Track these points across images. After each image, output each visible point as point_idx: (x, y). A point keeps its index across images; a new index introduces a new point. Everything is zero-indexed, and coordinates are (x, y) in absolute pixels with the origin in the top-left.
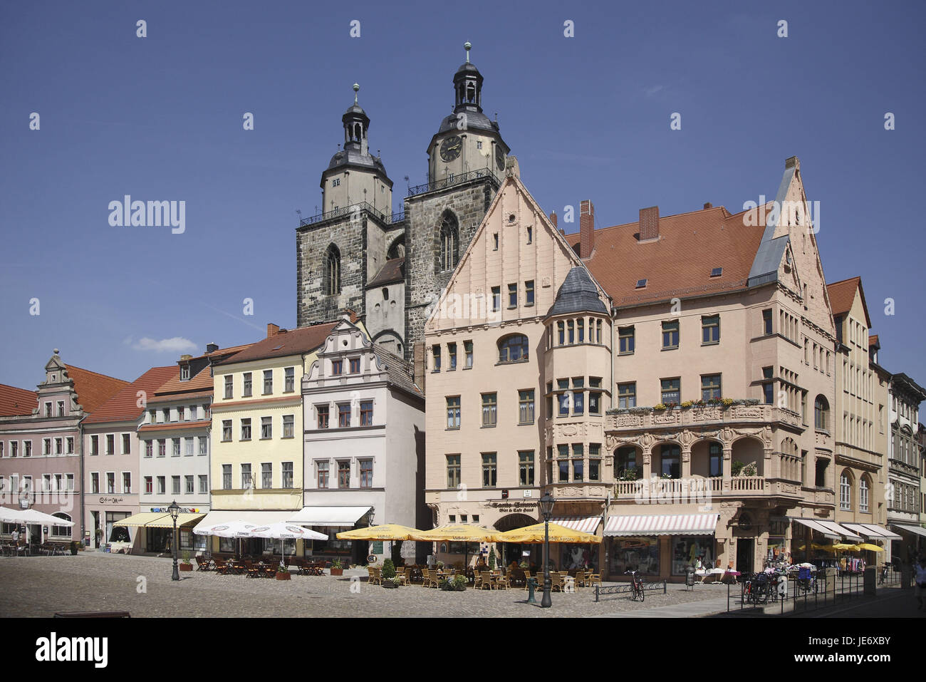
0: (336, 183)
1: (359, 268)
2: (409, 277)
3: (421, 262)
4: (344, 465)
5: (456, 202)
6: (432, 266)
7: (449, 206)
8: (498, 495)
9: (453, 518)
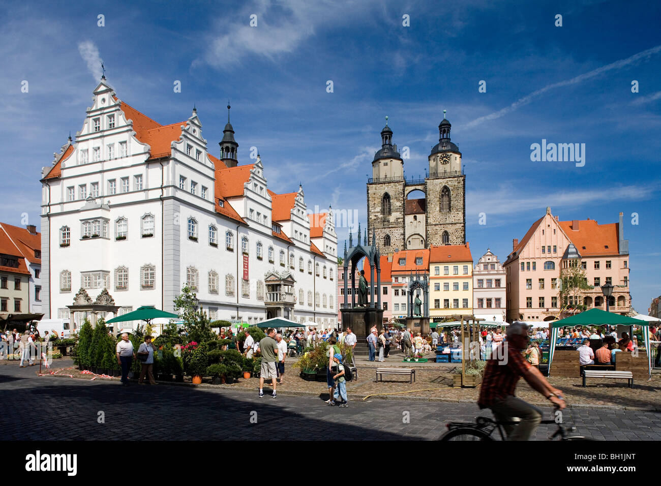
0: (386, 164)
1: (401, 205)
2: (427, 212)
3: (432, 206)
4: (489, 300)
5: (449, 183)
6: (438, 209)
7: (446, 184)
8: (545, 310)
9: (529, 317)
